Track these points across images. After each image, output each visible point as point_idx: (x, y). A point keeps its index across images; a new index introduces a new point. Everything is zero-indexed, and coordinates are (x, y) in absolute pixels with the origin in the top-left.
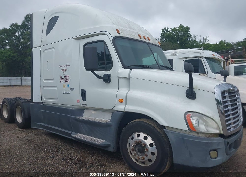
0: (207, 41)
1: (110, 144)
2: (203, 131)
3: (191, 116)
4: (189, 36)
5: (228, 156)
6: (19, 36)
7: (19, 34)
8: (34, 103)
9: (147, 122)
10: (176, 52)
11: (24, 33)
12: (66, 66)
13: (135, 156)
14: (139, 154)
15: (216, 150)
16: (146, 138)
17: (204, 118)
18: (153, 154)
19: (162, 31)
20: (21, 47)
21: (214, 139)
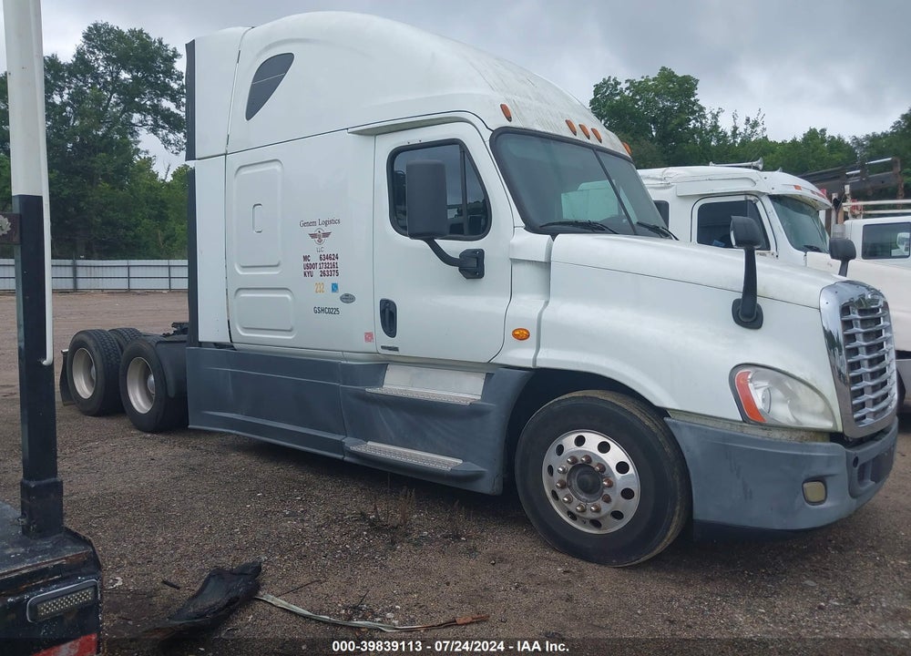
0: (759, 129)
1: (482, 469)
2: (784, 422)
3: (749, 377)
4: (694, 112)
5: (855, 501)
6: (64, 104)
7: (66, 97)
8: (201, 344)
9: (609, 399)
10: (668, 173)
11: (84, 93)
12: (326, 223)
13: (570, 502)
14: (583, 497)
15: (820, 479)
16: (604, 448)
17: (789, 384)
18: (627, 494)
19: (596, 93)
20: (69, 145)
21: (815, 446)
